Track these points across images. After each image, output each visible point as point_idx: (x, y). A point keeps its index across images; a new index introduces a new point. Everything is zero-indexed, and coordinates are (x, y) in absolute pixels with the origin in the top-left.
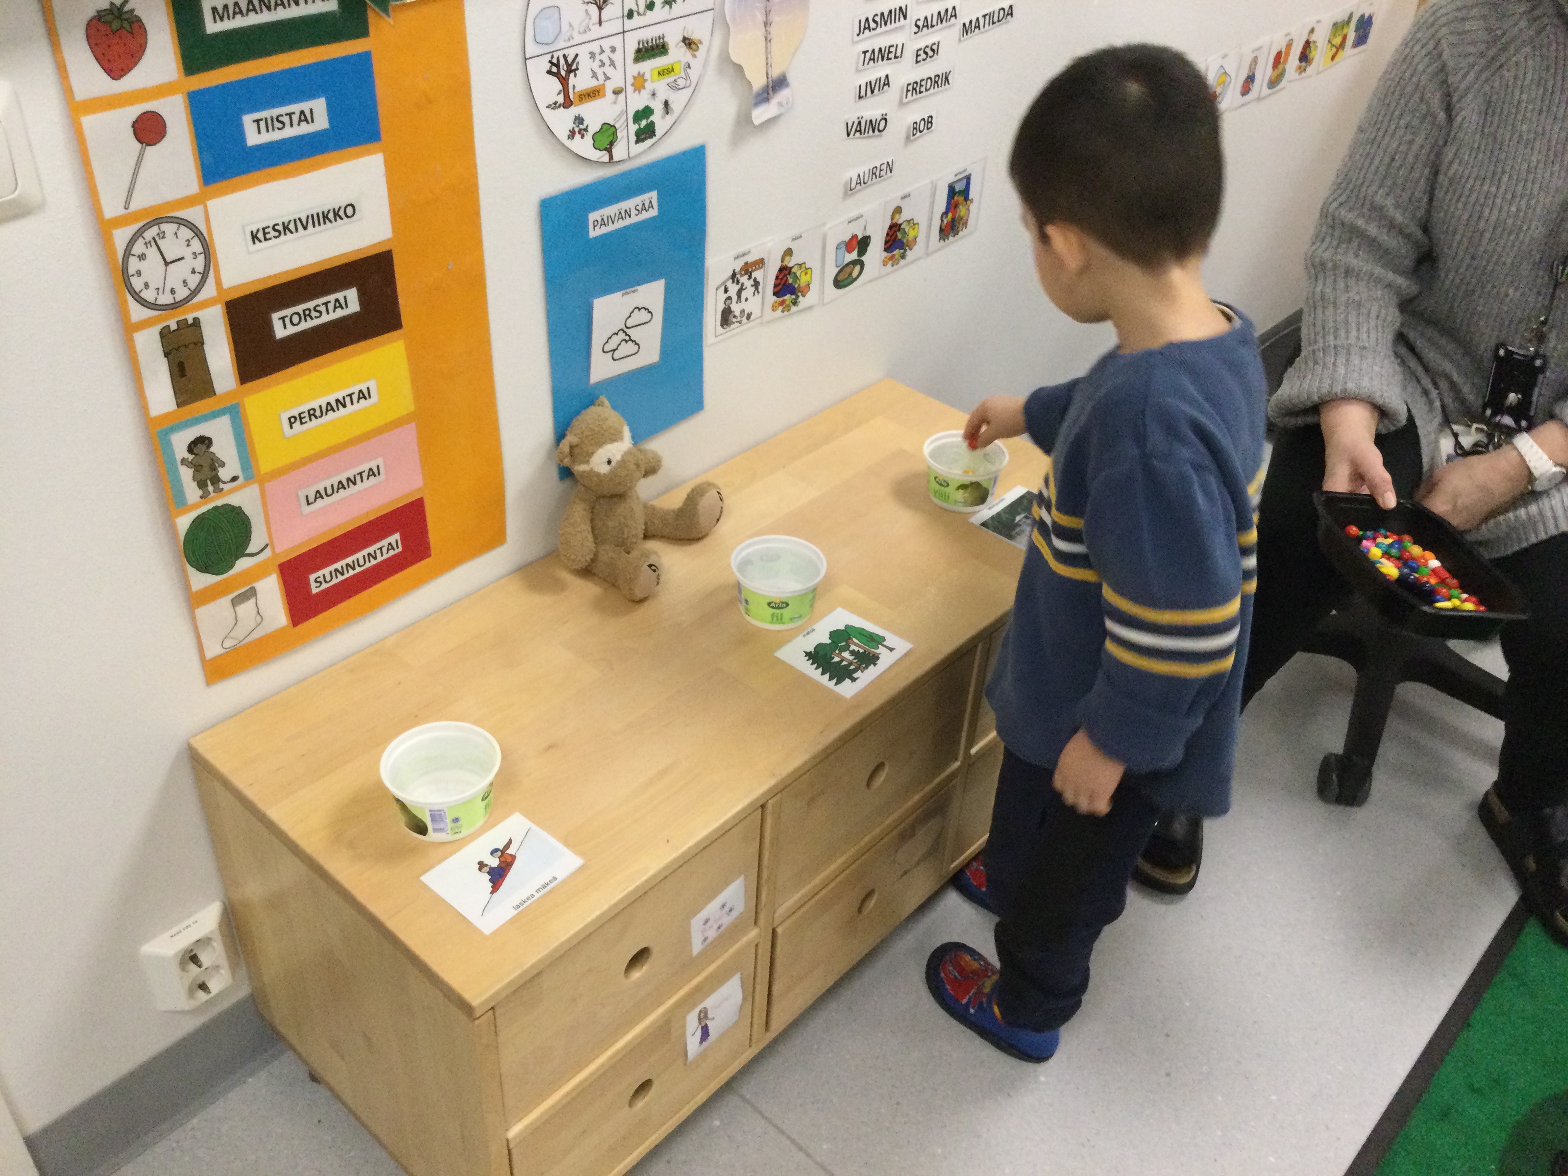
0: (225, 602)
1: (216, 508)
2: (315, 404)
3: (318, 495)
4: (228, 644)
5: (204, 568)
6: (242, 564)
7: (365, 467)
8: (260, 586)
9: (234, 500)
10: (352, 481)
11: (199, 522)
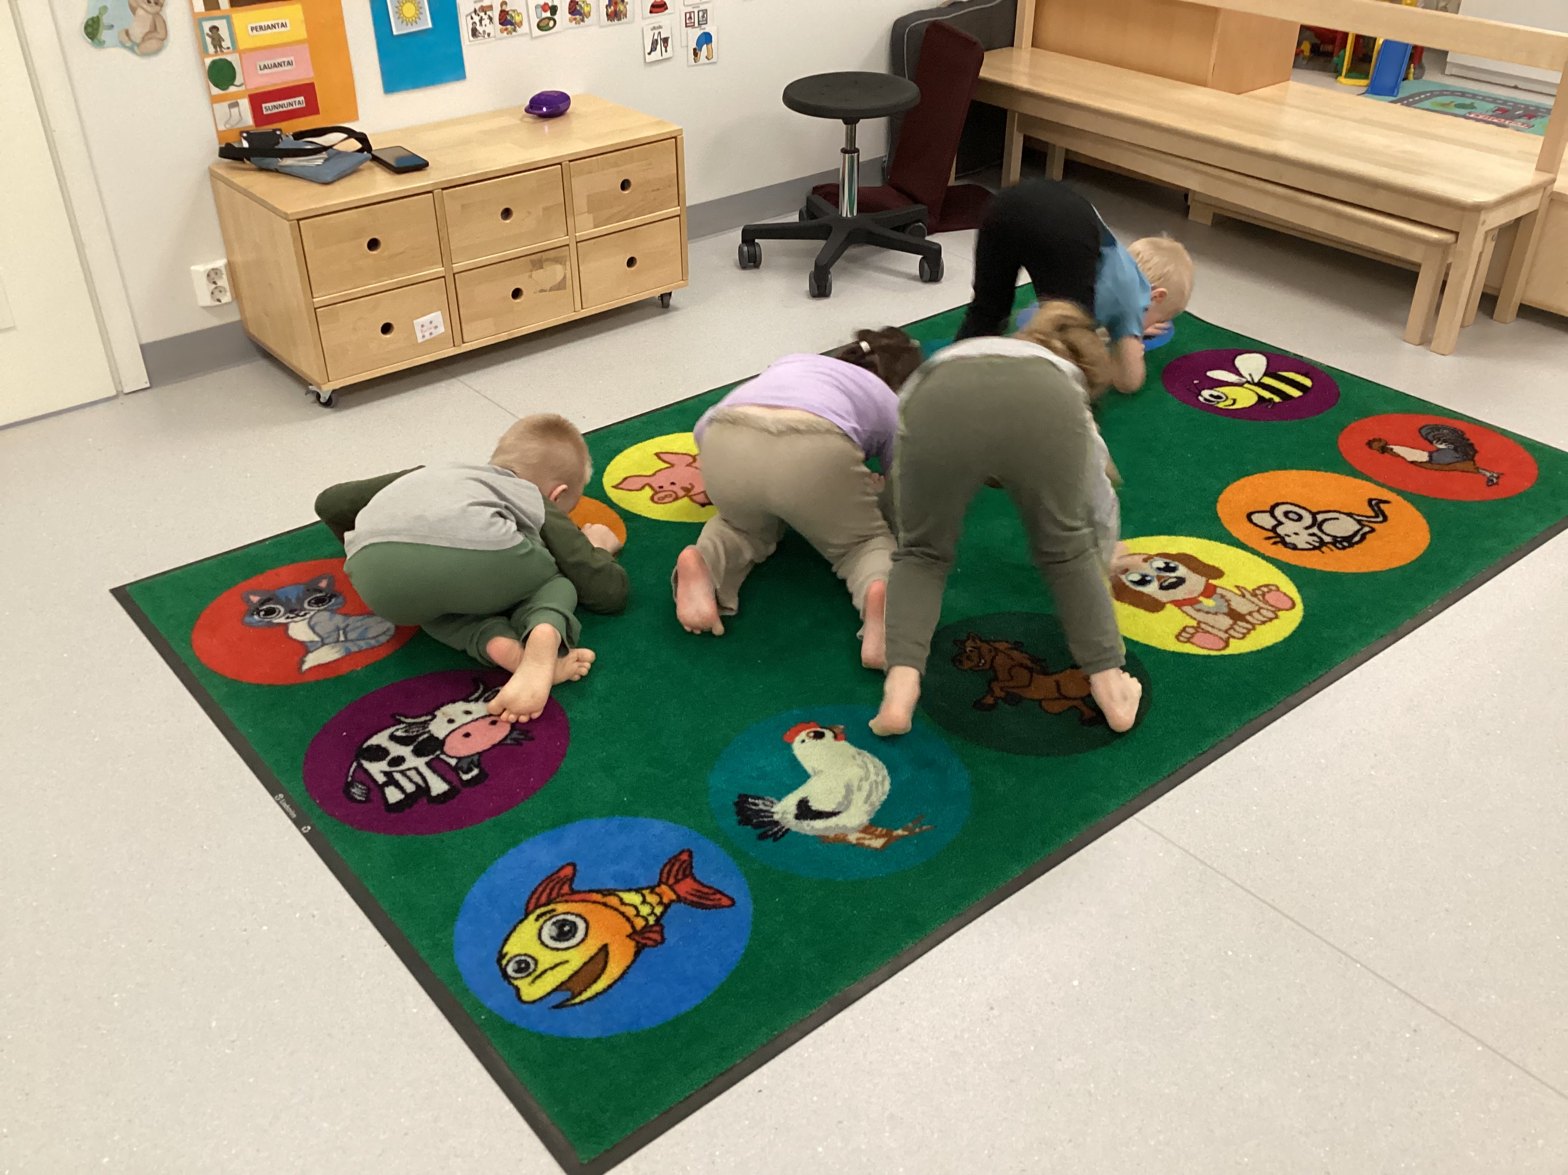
0: (225, 104)
1: (221, 60)
2: (262, 24)
3: (265, 67)
4: (228, 126)
5: (216, 85)
6: (232, 89)
7: (286, 59)
8: (240, 101)
9: (229, 58)
10: (280, 65)
11: (214, 63)
